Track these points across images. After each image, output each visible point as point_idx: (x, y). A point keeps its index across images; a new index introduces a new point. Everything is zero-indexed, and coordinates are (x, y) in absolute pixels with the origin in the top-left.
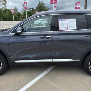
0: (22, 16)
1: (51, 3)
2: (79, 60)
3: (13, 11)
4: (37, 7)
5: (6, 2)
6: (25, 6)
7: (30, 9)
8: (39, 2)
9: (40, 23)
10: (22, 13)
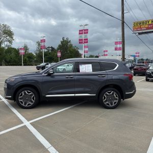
0: (35, 59)
1: (80, 43)
2: (95, 95)
3: (22, 52)
4: (59, 46)
5: (12, 38)
6: (42, 44)
7: (49, 47)
8: (63, 38)
9: (64, 69)
10: (35, 54)
